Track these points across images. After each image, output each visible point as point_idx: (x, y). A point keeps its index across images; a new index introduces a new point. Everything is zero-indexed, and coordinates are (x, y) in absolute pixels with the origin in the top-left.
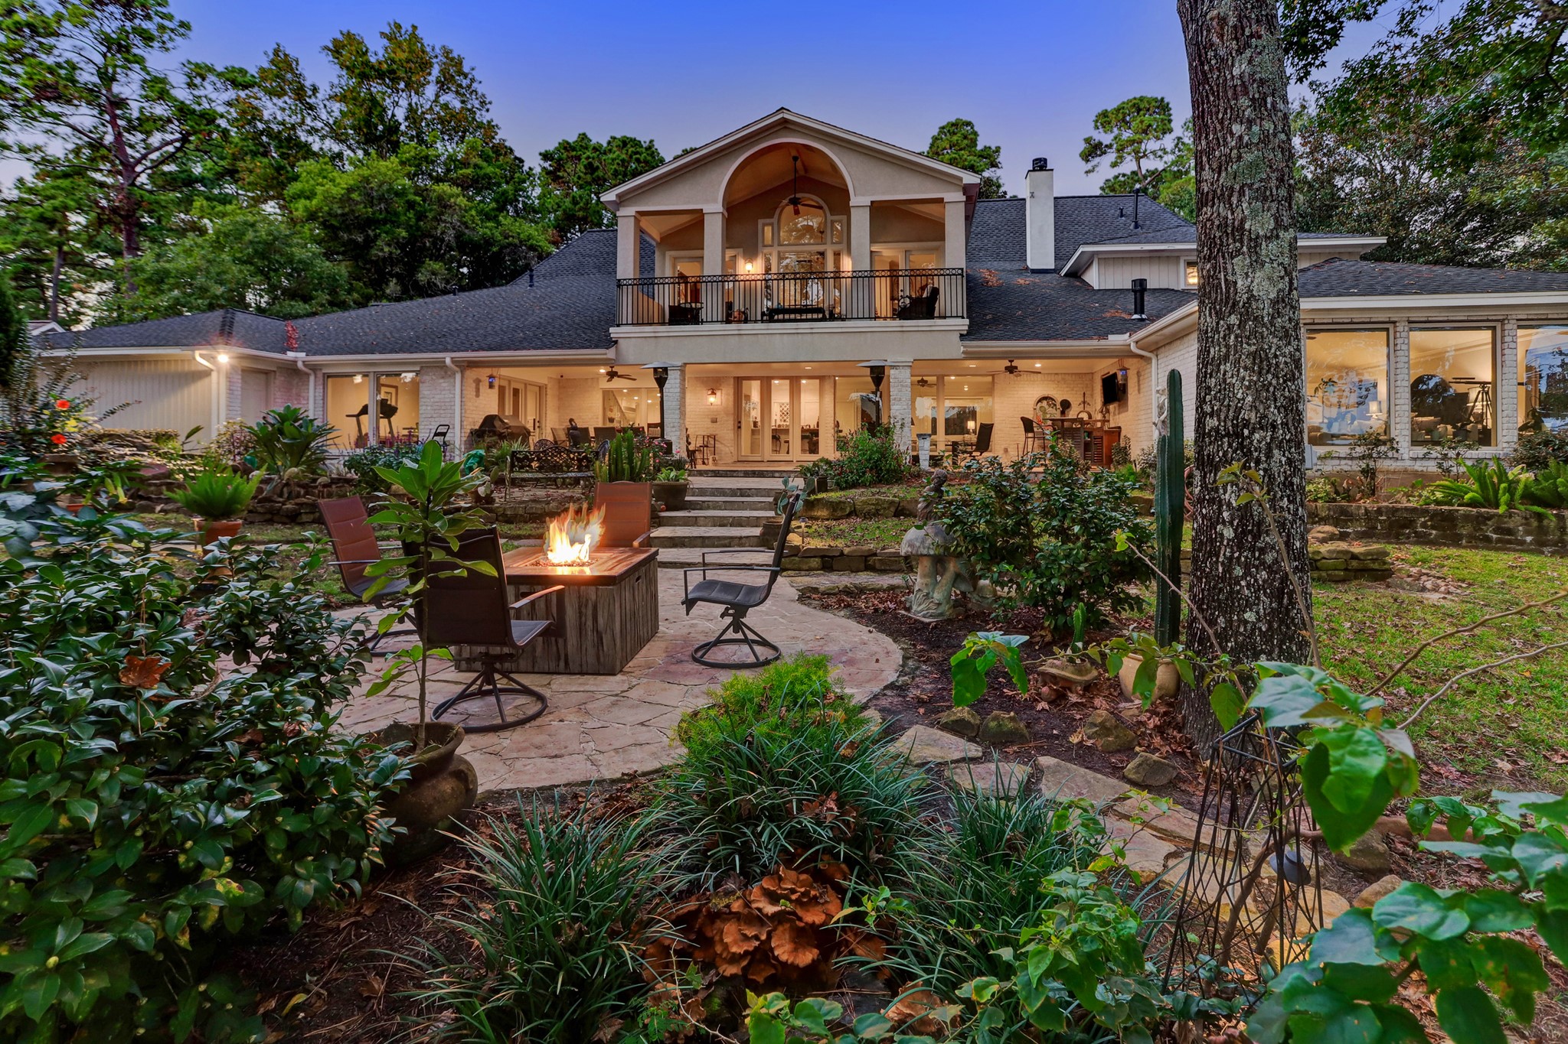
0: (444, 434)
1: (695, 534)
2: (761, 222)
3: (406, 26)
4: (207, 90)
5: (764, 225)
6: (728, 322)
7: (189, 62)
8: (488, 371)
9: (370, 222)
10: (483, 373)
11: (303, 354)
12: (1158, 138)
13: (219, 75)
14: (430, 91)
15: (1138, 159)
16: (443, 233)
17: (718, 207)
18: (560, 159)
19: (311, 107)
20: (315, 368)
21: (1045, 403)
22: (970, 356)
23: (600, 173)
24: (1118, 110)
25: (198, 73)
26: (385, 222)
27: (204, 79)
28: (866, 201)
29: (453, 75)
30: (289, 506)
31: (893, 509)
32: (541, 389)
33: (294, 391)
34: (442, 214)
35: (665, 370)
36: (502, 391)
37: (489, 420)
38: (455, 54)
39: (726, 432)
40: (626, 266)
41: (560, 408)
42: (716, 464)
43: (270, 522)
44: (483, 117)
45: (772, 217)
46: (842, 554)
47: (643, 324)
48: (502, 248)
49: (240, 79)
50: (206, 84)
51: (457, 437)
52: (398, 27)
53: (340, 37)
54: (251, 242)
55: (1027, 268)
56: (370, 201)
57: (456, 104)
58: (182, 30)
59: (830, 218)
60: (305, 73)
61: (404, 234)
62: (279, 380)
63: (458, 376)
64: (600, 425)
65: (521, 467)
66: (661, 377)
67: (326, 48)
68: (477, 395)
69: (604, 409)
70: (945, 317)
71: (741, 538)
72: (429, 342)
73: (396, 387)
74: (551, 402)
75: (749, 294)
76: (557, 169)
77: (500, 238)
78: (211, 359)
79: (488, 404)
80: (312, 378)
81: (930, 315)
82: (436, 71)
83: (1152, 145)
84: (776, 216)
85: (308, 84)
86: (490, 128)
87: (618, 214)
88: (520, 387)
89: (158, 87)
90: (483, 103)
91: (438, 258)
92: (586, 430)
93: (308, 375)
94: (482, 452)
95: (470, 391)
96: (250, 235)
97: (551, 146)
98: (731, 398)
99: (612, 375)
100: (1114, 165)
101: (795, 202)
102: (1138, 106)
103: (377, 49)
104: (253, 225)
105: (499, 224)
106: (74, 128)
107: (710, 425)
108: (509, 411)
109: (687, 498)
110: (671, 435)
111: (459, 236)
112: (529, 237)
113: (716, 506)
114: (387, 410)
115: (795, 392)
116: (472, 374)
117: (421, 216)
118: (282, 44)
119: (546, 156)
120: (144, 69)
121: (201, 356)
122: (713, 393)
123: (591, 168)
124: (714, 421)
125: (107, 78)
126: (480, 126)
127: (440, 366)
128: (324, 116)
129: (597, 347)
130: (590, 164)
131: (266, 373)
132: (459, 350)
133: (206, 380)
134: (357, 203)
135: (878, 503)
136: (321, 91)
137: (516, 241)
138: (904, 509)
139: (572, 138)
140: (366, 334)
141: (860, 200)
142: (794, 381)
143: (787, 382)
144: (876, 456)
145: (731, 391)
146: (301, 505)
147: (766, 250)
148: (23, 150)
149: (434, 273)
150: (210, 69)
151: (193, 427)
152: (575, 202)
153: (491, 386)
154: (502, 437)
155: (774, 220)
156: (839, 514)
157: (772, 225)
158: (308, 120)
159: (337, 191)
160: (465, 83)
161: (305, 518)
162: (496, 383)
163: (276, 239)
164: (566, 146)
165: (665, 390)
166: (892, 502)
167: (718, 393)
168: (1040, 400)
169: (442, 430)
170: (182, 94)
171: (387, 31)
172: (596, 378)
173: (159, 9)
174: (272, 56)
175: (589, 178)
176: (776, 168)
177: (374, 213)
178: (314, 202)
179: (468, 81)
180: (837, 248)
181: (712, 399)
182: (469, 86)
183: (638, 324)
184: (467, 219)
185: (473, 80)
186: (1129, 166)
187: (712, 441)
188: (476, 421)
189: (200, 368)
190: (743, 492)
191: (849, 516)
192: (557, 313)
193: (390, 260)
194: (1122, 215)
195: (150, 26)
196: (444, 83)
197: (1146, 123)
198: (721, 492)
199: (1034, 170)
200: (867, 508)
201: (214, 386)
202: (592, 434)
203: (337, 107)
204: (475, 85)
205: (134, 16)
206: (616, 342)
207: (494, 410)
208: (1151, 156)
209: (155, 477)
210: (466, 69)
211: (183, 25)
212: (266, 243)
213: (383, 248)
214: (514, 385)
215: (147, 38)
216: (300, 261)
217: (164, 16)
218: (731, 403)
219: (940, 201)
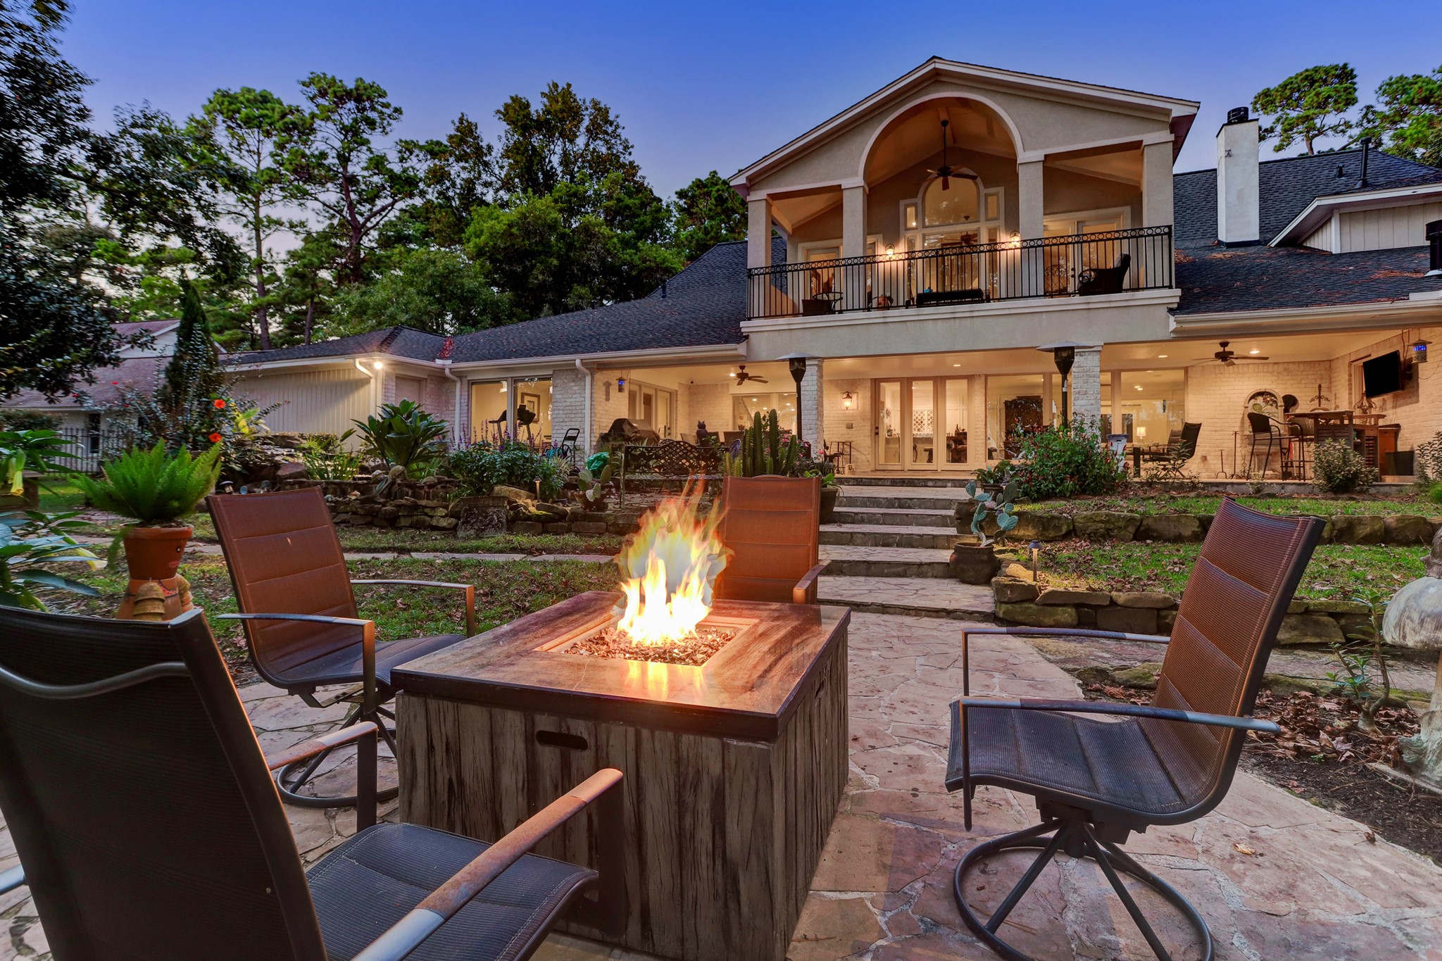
0: (574, 438)
1: (855, 558)
2: (902, 203)
3: (562, 85)
4: (413, 161)
5: (907, 206)
6: (869, 309)
7: (401, 141)
8: (617, 374)
9: (528, 254)
10: (613, 376)
11: (449, 362)
12: (1339, 111)
13: (421, 148)
14: (581, 141)
15: (1310, 140)
16: (589, 260)
17: (859, 180)
18: (694, 196)
19: (486, 164)
20: (460, 375)
21: (1260, 400)
22: (1183, 336)
23: (729, 204)
24: (1284, 86)
25: (408, 148)
26: (540, 253)
27: (411, 154)
28: (1039, 155)
29: (602, 123)
30: (388, 508)
31: (1131, 529)
32: (672, 395)
33: (444, 398)
34: (589, 242)
35: (802, 361)
36: (632, 397)
37: (619, 424)
38: (602, 105)
39: (862, 438)
40: (758, 256)
41: (691, 414)
42: (853, 473)
43: (370, 525)
44: (625, 159)
45: (915, 196)
46: (1113, 603)
47: (776, 316)
48: (641, 271)
49: (436, 149)
50: (412, 157)
51: (587, 442)
52: (556, 86)
53: (510, 101)
54: (431, 276)
55: (1220, 243)
56: (527, 233)
57: (604, 150)
58: (396, 115)
59: (983, 191)
60: (482, 136)
61: (555, 262)
62: (430, 386)
63: (588, 379)
64: (730, 430)
65: (637, 467)
66: (798, 368)
67: (499, 112)
68: (607, 399)
69: (734, 416)
70: (1138, 289)
71: (920, 565)
72: (562, 346)
73: (538, 397)
74: (682, 409)
75: (890, 279)
76: (691, 206)
77: (639, 262)
78: (369, 366)
79: (618, 407)
80: (458, 385)
81: (1118, 289)
82: (586, 122)
83: (1331, 119)
84: (920, 195)
85: (484, 144)
86: (633, 168)
87: (748, 199)
88: (651, 392)
89: (378, 163)
90: (626, 148)
91: (583, 283)
92: (716, 434)
93: (454, 382)
94: (606, 455)
95: (600, 395)
96: (431, 270)
97: (685, 185)
98: (868, 402)
99: (743, 377)
100: (1279, 149)
101: (944, 173)
102: (1311, 79)
103: (537, 106)
104: (434, 262)
105: (638, 249)
106: (324, 204)
107: (843, 429)
108: (640, 415)
109: (836, 509)
110: (808, 437)
111: (603, 261)
112: (664, 260)
113: (872, 520)
114: (525, 417)
115: (939, 396)
116: (601, 377)
117: (570, 247)
118: (465, 113)
119: (681, 194)
120: (369, 149)
121: (360, 363)
122: (849, 397)
123: (721, 200)
124: (850, 427)
125: (344, 159)
126: (623, 166)
127: (570, 369)
128: (497, 171)
129: (726, 342)
130: (720, 196)
131: (419, 381)
132: (589, 352)
133: (366, 387)
134: (517, 237)
135: (1109, 520)
136: (495, 150)
137: (653, 264)
138: (1148, 529)
139: (704, 176)
140: (509, 343)
141: (1029, 155)
142: (939, 381)
143: (931, 383)
144: (1079, 459)
145: (868, 395)
146: (399, 506)
147: (909, 234)
148: (292, 226)
149: (581, 297)
150: (416, 145)
151: (346, 430)
152: (706, 232)
153: (621, 390)
154: (628, 439)
155: (918, 200)
156: (1052, 534)
157: (915, 205)
158: (484, 176)
159: (500, 227)
160: (610, 129)
161: (403, 522)
162: (626, 386)
163: (452, 272)
164: (699, 184)
165: (802, 383)
166: (1132, 519)
167: (854, 396)
168: (1254, 397)
169: (572, 433)
170: (397, 168)
171: (547, 91)
172: (725, 383)
173: (380, 100)
174: (458, 124)
175: (719, 209)
176: (922, 132)
177: (530, 245)
178: (483, 238)
179: (613, 128)
180: (992, 224)
181: (847, 403)
182: (614, 132)
183: (770, 317)
184: (609, 246)
185: (617, 127)
186: (1298, 147)
187: (847, 449)
188: (606, 425)
189: (363, 376)
190: (901, 503)
191: (1066, 536)
192: (687, 317)
193: (542, 285)
194: (1341, 175)
195: (373, 115)
196: (593, 132)
197: (1325, 94)
198: (875, 502)
199: (1230, 123)
200: (1093, 527)
201: (372, 392)
202: (722, 439)
203: (506, 162)
204: (619, 131)
205: (364, 109)
206: (747, 337)
207: (624, 414)
208: (1330, 133)
209: (291, 476)
210: (611, 118)
211: (397, 110)
212: (442, 276)
213: (538, 276)
214: (645, 390)
215: (371, 124)
216: (470, 291)
217: (384, 105)
218: (868, 407)
219: (1137, 145)
